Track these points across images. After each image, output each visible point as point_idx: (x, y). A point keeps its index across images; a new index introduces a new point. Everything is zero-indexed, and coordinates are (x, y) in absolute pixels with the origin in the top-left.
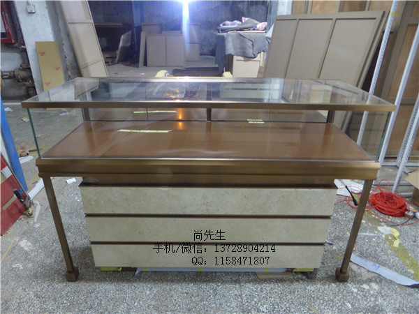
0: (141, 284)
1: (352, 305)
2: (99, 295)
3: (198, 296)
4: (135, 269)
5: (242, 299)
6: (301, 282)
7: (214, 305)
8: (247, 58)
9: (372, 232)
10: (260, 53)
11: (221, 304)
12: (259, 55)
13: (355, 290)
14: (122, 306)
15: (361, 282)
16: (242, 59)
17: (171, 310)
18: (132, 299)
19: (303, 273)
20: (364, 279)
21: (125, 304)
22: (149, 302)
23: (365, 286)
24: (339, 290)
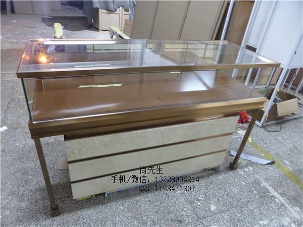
0: (114, 203)
1: (245, 183)
2: (85, 221)
3: (158, 201)
4: (104, 194)
5: (185, 195)
6: (213, 175)
7: (171, 204)
8: (110, 11)
9: (236, 135)
10: (119, 7)
11: (175, 203)
12: (118, 9)
13: (242, 173)
14: (108, 223)
15: (243, 168)
16: (106, 12)
17: (145, 216)
18: (113, 216)
19: (213, 169)
20: (244, 165)
21: (110, 221)
22: (126, 215)
23: (246, 169)
24: (235, 175)
